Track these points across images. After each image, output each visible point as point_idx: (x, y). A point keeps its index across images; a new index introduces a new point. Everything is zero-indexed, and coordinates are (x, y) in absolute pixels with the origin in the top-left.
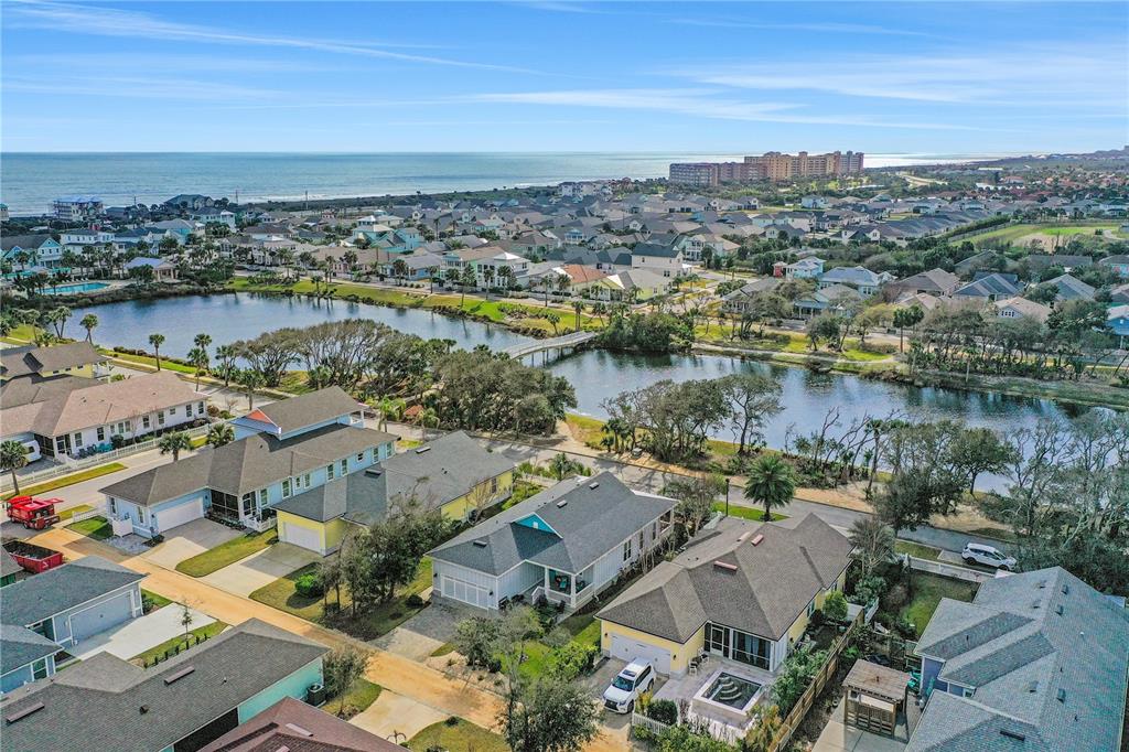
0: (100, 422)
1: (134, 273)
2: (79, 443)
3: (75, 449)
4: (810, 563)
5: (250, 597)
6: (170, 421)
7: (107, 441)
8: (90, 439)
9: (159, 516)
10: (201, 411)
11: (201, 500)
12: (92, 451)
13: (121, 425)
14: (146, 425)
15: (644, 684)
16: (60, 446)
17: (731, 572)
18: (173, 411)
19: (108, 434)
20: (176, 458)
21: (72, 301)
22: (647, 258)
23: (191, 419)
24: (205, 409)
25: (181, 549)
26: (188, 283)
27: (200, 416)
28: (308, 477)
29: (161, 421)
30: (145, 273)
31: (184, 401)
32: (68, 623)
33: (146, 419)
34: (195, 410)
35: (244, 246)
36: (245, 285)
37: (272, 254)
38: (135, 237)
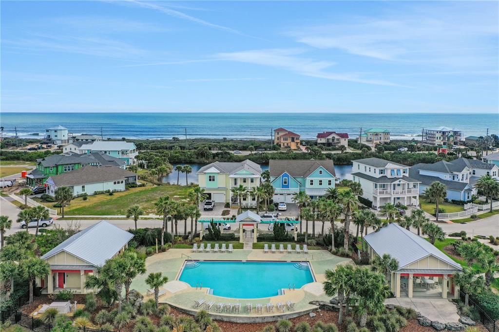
38: (445, 171)
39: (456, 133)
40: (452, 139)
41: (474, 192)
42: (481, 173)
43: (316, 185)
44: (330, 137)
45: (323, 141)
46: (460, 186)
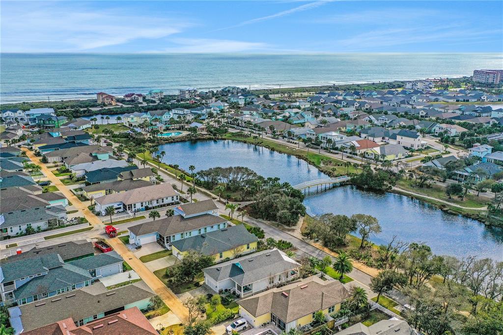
0: (142, 201)
1: (190, 130)
2: (135, 207)
3: (133, 209)
4: (322, 299)
5: (154, 272)
6: (166, 202)
7: (144, 207)
8: (138, 206)
9: (141, 239)
10: (177, 199)
11: (155, 236)
12: (138, 211)
13: (149, 202)
14: (157, 203)
15: (241, 328)
16: (129, 208)
17: (286, 297)
18: (167, 198)
19: (144, 205)
20: (154, 219)
21: (167, 140)
22: (403, 137)
23: (173, 201)
24: (179, 198)
25: (145, 252)
26: (210, 135)
27: (176, 201)
28: (190, 233)
29: (163, 202)
30: (194, 130)
31: (171, 195)
32: (100, 271)
33: (157, 200)
34: (175, 198)
35: (237, 117)
36: (230, 137)
37: (245, 122)
38: (199, 110)
39: (195, 90)
40: (193, 94)
41: (207, 116)
42: (208, 110)
43: (166, 118)
44: (133, 97)
45: (129, 99)
46: (204, 115)
